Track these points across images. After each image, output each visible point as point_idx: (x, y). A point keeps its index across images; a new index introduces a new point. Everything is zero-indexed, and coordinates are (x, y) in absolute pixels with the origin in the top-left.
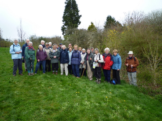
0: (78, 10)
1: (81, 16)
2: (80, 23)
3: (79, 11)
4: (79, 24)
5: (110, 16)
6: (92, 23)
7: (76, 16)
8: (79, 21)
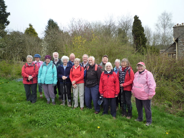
0: (4, 4)
1: (9, 14)
2: (8, 23)
3: (6, 7)
4: (6, 25)
5: (52, 20)
6: (30, 25)
7: (2, 13)
8: (7, 20)
